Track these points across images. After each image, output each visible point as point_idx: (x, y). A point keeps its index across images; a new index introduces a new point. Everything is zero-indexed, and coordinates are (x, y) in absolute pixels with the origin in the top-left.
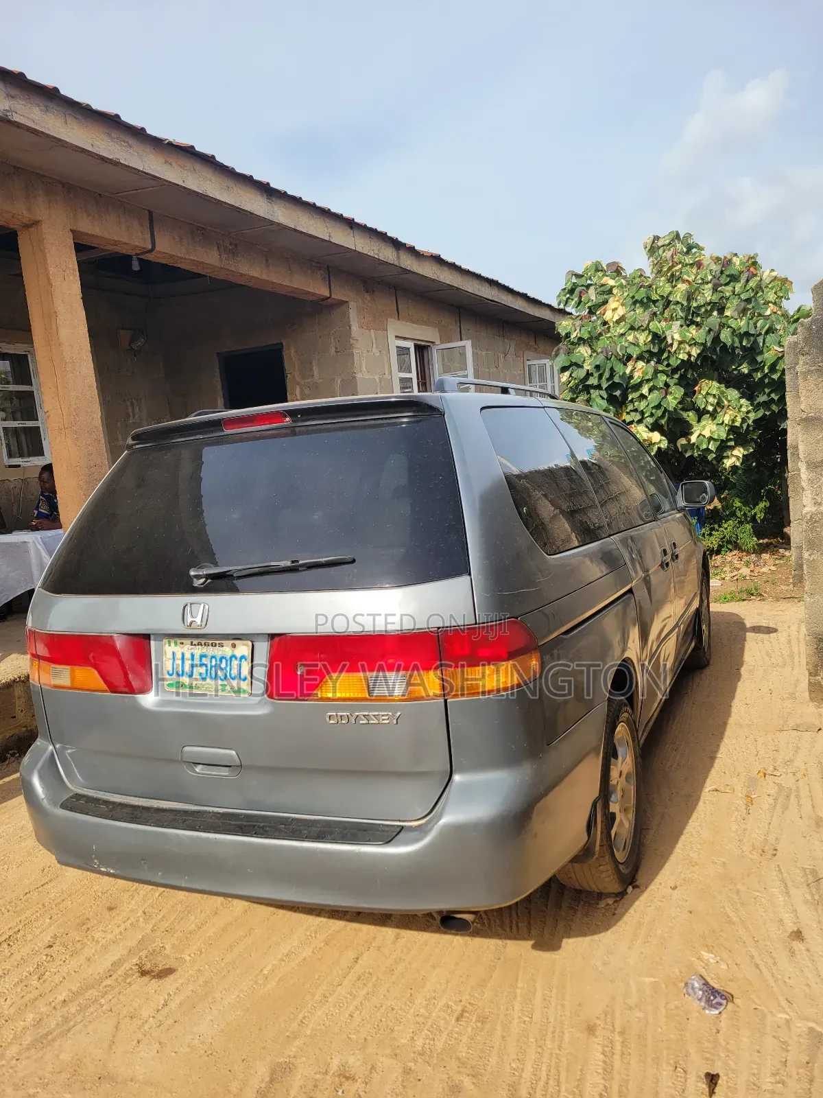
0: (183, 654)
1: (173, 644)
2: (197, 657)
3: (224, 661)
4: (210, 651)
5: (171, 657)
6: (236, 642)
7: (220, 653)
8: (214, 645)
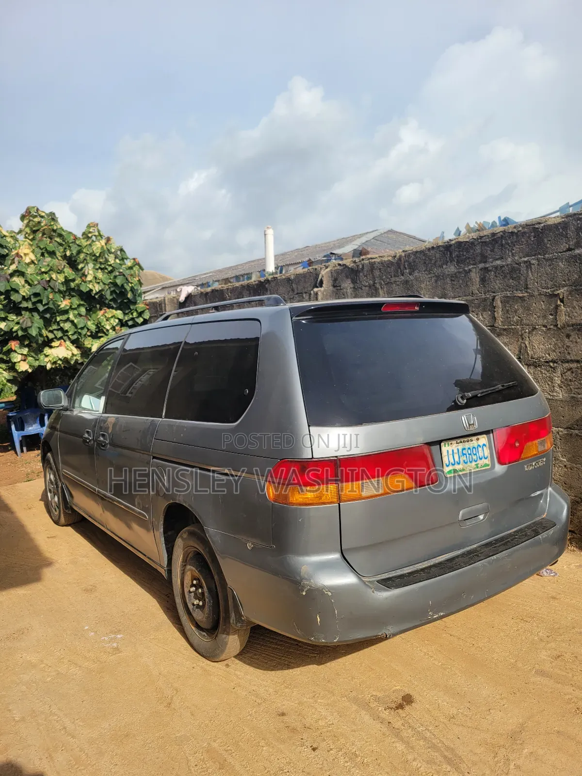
0: (453, 451)
1: (447, 445)
2: (460, 451)
3: (474, 449)
4: (467, 445)
5: (447, 454)
6: (479, 437)
7: (472, 445)
8: (468, 441)
